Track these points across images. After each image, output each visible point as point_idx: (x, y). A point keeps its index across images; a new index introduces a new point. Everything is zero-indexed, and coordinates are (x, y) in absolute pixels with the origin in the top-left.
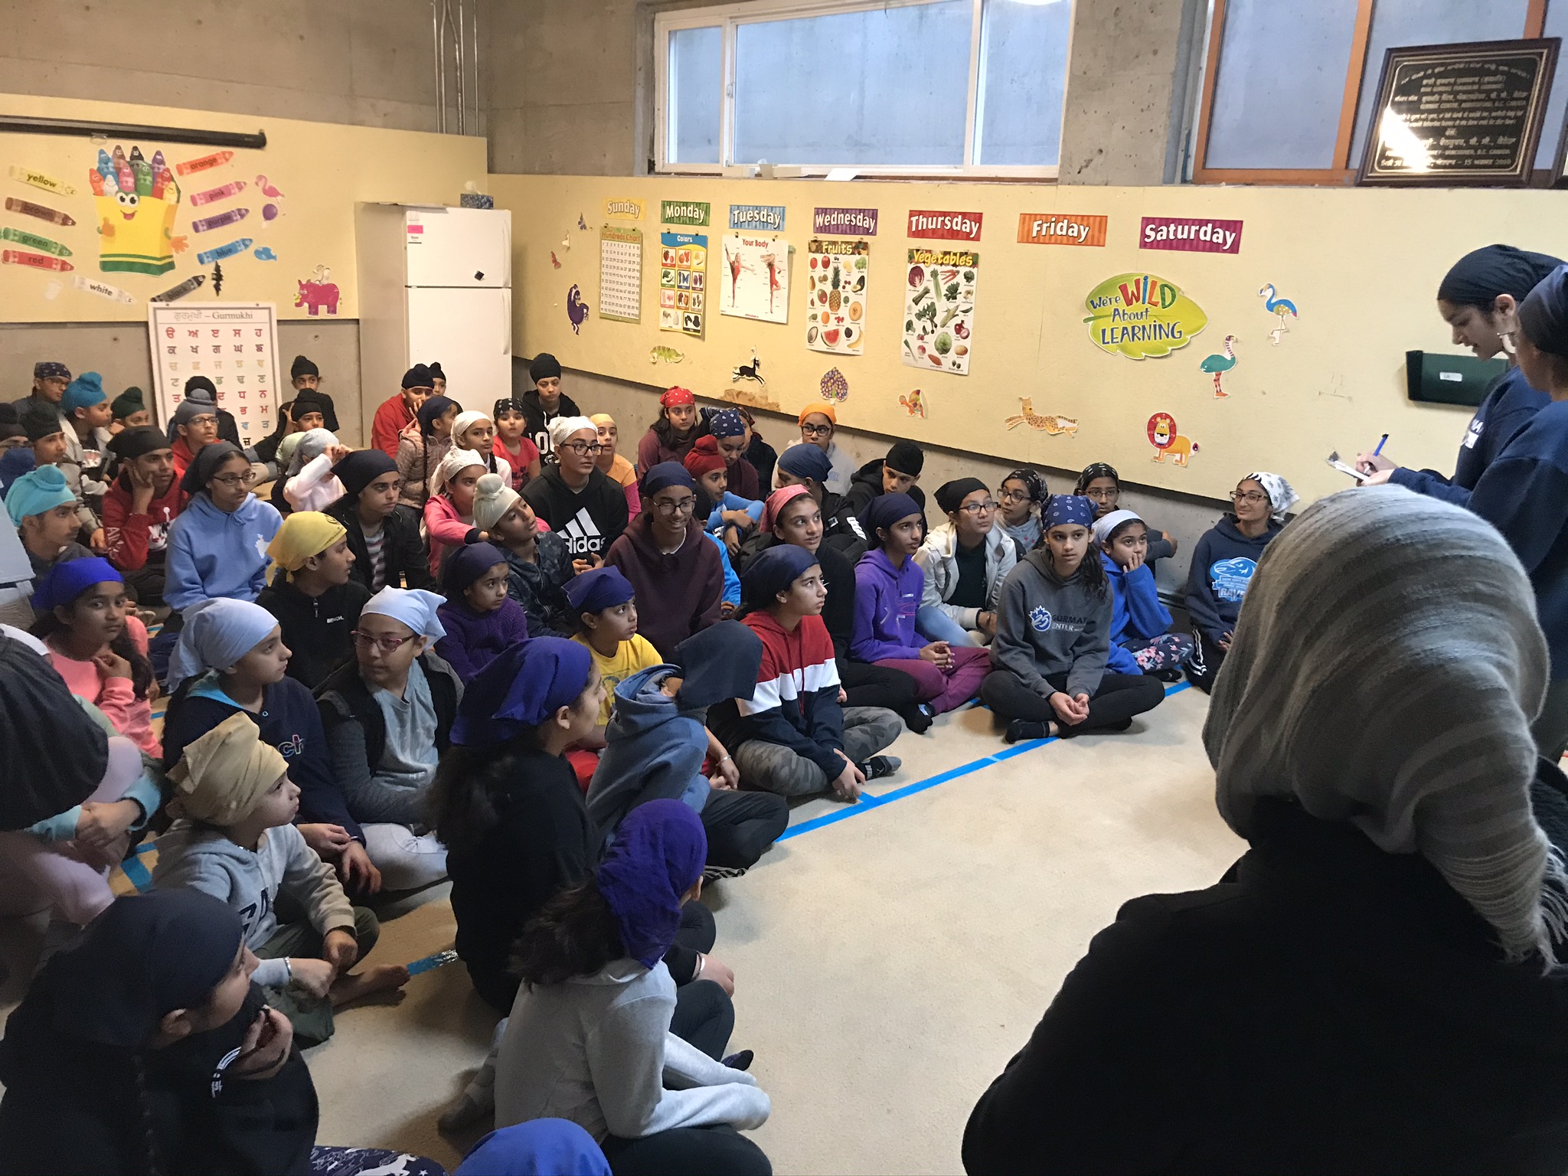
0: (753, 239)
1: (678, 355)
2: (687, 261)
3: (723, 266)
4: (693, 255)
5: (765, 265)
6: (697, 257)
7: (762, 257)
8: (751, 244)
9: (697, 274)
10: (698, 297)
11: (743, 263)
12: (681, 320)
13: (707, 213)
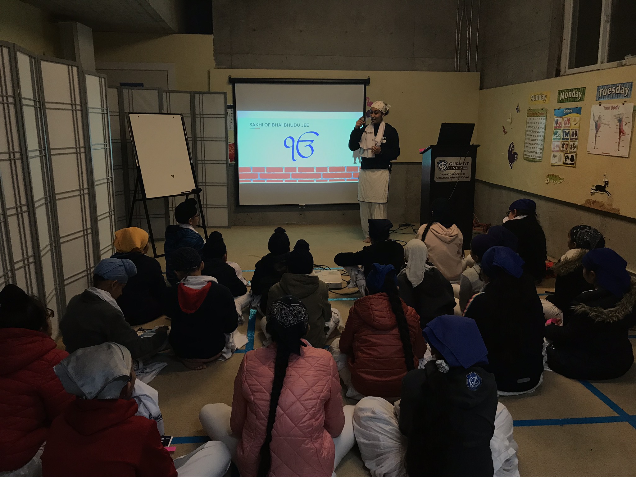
0: (610, 105)
1: (560, 179)
2: (568, 124)
3: (591, 124)
4: (573, 119)
5: (616, 121)
6: (575, 120)
7: (615, 116)
8: (608, 108)
9: (574, 131)
10: (574, 144)
11: (603, 121)
12: (563, 158)
13: (583, 94)
